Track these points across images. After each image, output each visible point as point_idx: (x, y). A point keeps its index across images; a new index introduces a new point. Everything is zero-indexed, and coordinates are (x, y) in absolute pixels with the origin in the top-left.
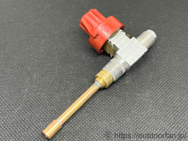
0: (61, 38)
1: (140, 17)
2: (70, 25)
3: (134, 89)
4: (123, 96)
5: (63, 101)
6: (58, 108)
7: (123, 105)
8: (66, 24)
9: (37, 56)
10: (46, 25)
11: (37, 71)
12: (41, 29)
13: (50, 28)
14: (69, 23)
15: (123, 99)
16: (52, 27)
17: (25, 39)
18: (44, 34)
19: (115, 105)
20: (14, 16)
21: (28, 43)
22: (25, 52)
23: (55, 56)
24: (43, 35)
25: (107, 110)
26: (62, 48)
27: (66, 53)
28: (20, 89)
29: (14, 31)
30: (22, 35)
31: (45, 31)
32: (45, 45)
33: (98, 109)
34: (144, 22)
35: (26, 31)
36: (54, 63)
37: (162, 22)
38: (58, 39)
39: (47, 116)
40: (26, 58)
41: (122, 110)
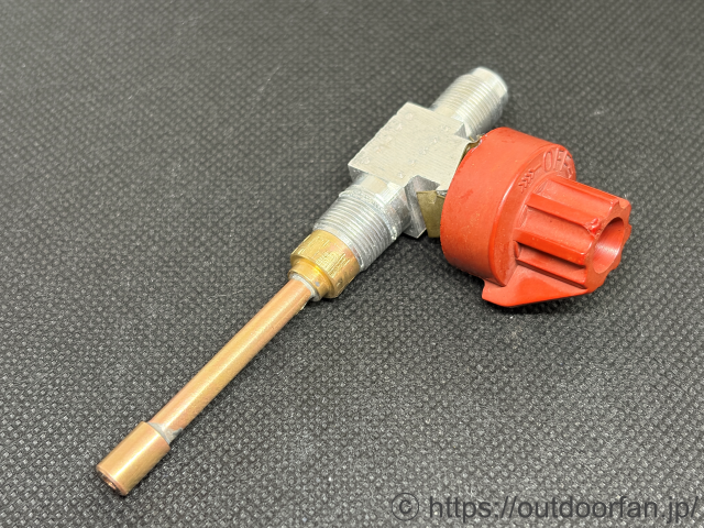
0: (246, 156)
1: (549, 72)
2: (279, 104)
3: (543, 361)
4: (501, 389)
5: (267, 410)
6: (250, 438)
7: (504, 425)
8: (263, 99)
9: (158, 229)
10: (183, 102)
11: (159, 289)
12: (168, 120)
13: (200, 112)
14: (275, 95)
15: (501, 400)
16: (207, 111)
17: (107, 162)
18: (178, 141)
19: (473, 426)
20: (58, 63)
21: (116, 175)
22: (106, 212)
23: (226, 230)
24: (173, 144)
25: (443, 445)
26: (252, 198)
27: (270, 218)
28: (97, 363)
29: (62, 129)
30: (92, 143)
31: (184, 125)
32: (184, 186)
33: (406, 442)
34: (568, 93)
35: (107, 127)
36: (225, 259)
37: (635, 92)
38: (235, 160)
39: (206, 471)
40: (115, 236)
41: (499, 445)
